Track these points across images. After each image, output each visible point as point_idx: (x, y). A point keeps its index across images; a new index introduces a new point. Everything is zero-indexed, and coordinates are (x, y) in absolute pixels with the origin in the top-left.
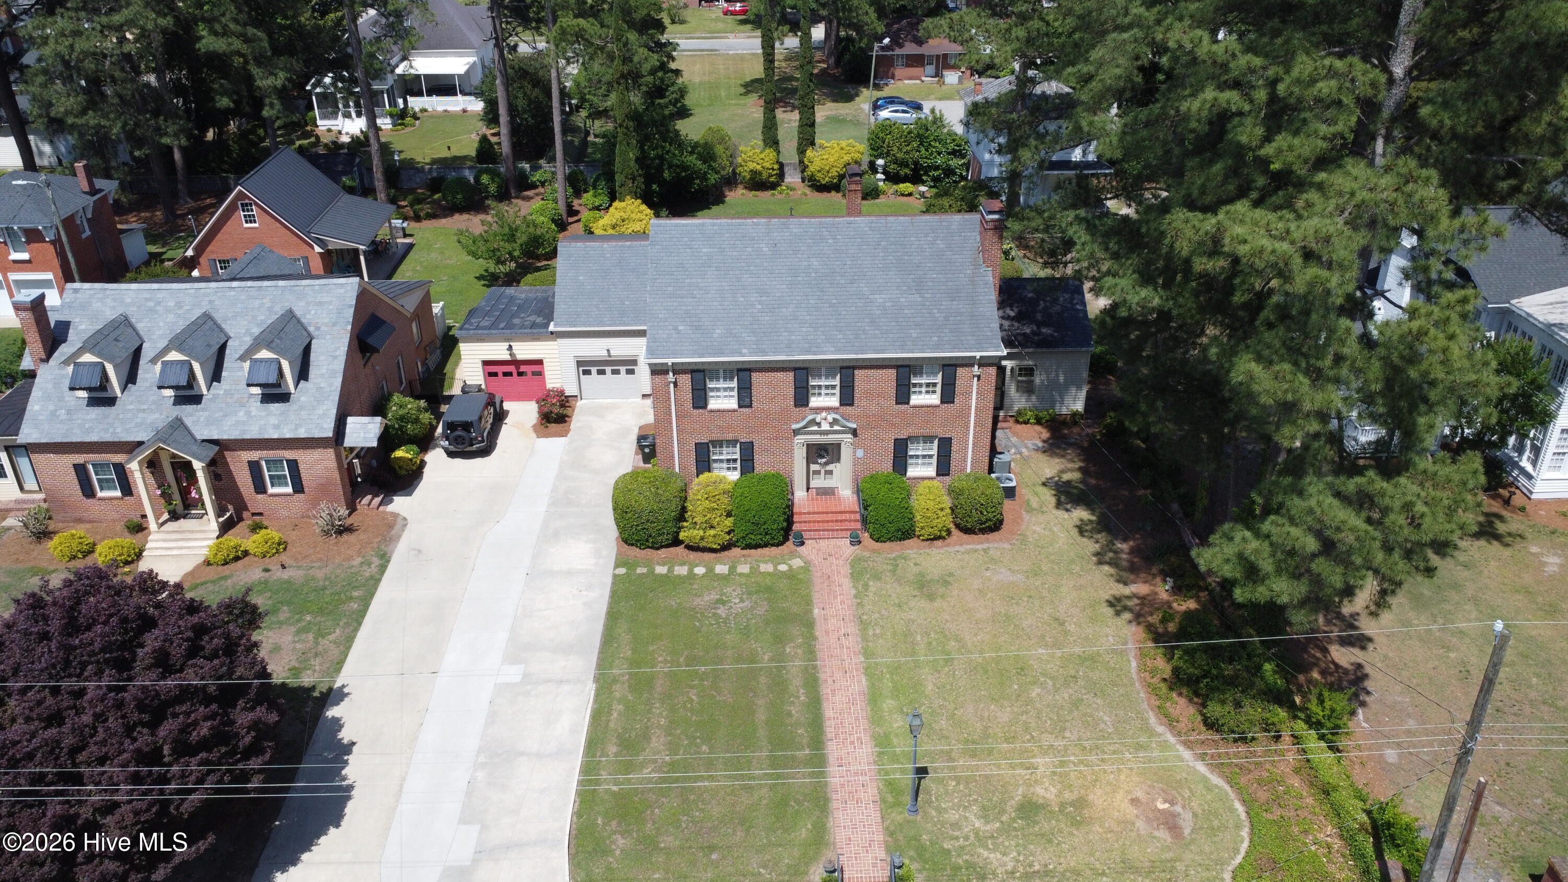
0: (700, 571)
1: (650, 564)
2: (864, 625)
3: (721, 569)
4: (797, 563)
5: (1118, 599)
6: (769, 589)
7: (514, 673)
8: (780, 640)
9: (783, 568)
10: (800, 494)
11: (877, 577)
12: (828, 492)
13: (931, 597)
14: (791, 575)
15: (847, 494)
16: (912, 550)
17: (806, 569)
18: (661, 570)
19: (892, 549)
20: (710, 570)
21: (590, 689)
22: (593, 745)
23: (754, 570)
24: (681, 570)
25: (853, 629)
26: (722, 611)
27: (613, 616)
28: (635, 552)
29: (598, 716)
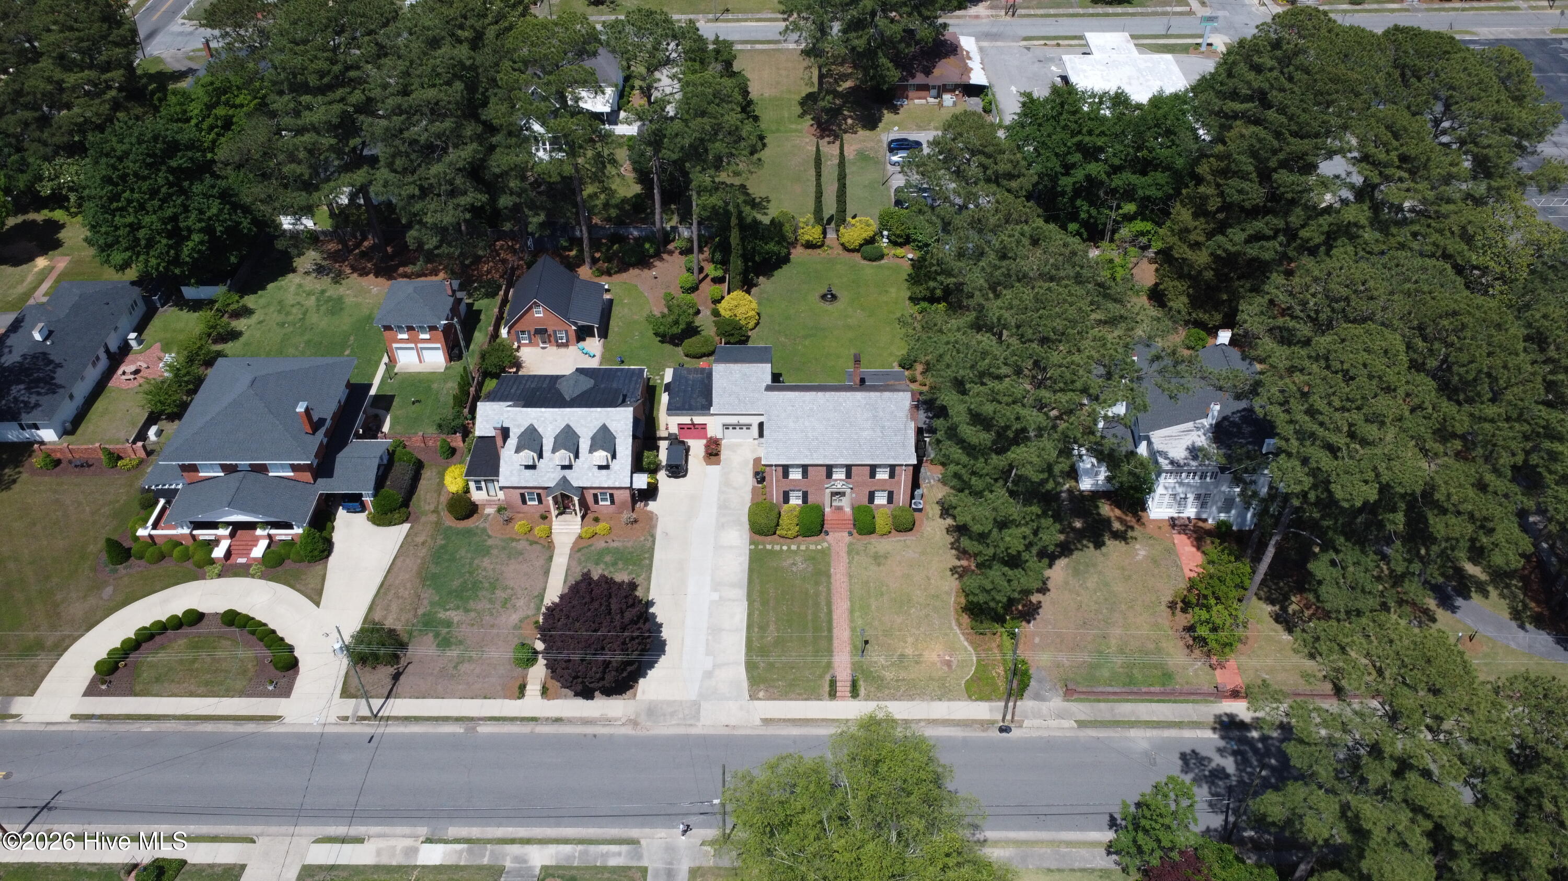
0: (785, 548)
1: (764, 544)
2: (850, 577)
3: (794, 547)
4: (825, 545)
5: (955, 567)
6: (814, 559)
7: (715, 596)
8: (817, 583)
9: (819, 547)
10: (827, 510)
11: (858, 553)
12: (840, 508)
13: (879, 565)
14: (822, 551)
15: (848, 510)
16: (873, 539)
17: (829, 548)
18: (769, 547)
19: (866, 539)
20: (789, 548)
21: (746, 603)
22: (749, 627)
23: (807, 548)
24: (777, 548)
25: (846, 579)
26: (794, 569)
27: (751, 570)
28: (757, 537)
29: (750, 615)
